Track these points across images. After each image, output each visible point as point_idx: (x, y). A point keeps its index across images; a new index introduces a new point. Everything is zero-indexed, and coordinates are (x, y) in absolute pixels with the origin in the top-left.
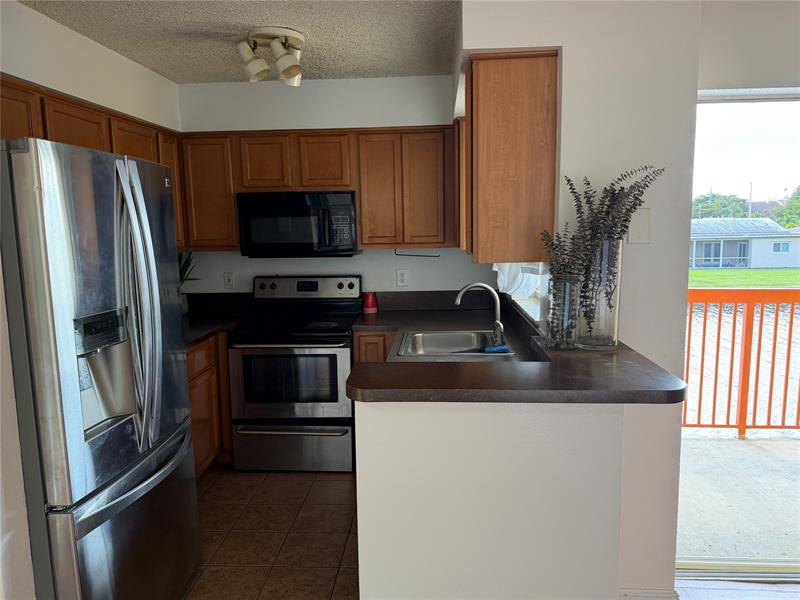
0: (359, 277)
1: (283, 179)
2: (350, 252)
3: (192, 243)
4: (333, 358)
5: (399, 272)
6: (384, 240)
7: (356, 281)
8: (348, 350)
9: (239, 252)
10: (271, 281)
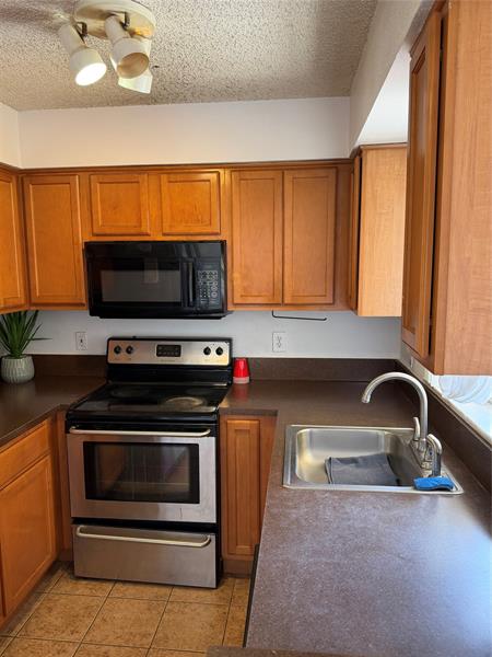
0: (229, 340)
1: (141, 226)
2: (217, 313)
3: (33, 300)
4: (194, 449)
5: (276, 335)
6: (259, 301)
7: (224, 346)
8: (213, 440)
9: (88, 312)
10: (128, 343)
